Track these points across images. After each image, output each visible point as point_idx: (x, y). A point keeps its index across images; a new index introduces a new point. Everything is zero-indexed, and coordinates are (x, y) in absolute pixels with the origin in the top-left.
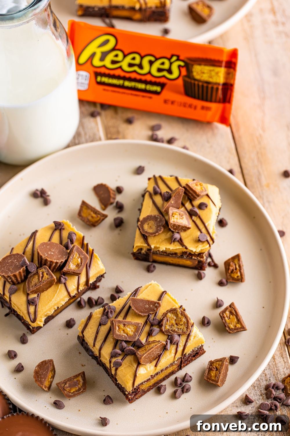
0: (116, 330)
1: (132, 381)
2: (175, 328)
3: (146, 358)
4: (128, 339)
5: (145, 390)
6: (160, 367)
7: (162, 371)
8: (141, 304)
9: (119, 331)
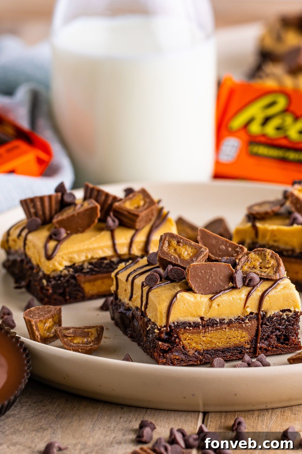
0: (164, 246)
1: (168, 303)
2: (257, 271)
4: (179, 262)
5: (188, 352)
6: (218, 305)
7: (222, 323)
8: (214, 242)
9: (168, 248)
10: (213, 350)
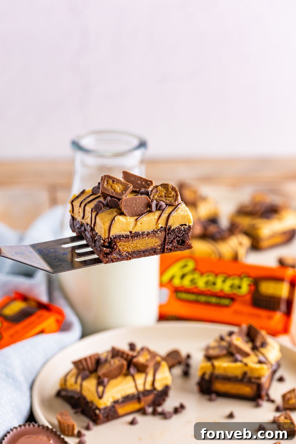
2: (164, 199)
3: (128, 205)
4: (114, 194)
5: (122, 253)
6: (141, 223)
7: (143, 234)
8: (133, 179)
9: (107, 185)
10: (137, 251)
